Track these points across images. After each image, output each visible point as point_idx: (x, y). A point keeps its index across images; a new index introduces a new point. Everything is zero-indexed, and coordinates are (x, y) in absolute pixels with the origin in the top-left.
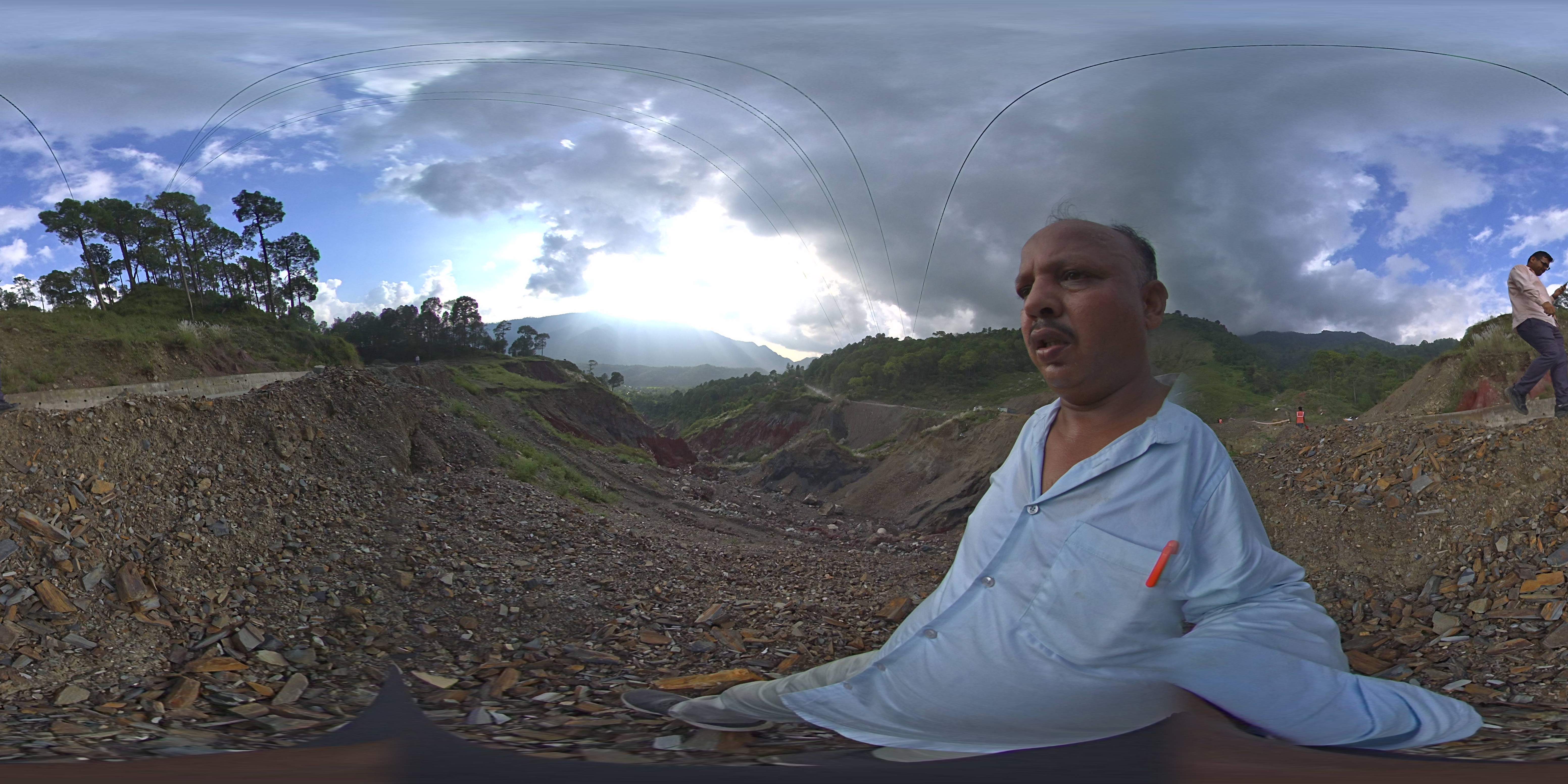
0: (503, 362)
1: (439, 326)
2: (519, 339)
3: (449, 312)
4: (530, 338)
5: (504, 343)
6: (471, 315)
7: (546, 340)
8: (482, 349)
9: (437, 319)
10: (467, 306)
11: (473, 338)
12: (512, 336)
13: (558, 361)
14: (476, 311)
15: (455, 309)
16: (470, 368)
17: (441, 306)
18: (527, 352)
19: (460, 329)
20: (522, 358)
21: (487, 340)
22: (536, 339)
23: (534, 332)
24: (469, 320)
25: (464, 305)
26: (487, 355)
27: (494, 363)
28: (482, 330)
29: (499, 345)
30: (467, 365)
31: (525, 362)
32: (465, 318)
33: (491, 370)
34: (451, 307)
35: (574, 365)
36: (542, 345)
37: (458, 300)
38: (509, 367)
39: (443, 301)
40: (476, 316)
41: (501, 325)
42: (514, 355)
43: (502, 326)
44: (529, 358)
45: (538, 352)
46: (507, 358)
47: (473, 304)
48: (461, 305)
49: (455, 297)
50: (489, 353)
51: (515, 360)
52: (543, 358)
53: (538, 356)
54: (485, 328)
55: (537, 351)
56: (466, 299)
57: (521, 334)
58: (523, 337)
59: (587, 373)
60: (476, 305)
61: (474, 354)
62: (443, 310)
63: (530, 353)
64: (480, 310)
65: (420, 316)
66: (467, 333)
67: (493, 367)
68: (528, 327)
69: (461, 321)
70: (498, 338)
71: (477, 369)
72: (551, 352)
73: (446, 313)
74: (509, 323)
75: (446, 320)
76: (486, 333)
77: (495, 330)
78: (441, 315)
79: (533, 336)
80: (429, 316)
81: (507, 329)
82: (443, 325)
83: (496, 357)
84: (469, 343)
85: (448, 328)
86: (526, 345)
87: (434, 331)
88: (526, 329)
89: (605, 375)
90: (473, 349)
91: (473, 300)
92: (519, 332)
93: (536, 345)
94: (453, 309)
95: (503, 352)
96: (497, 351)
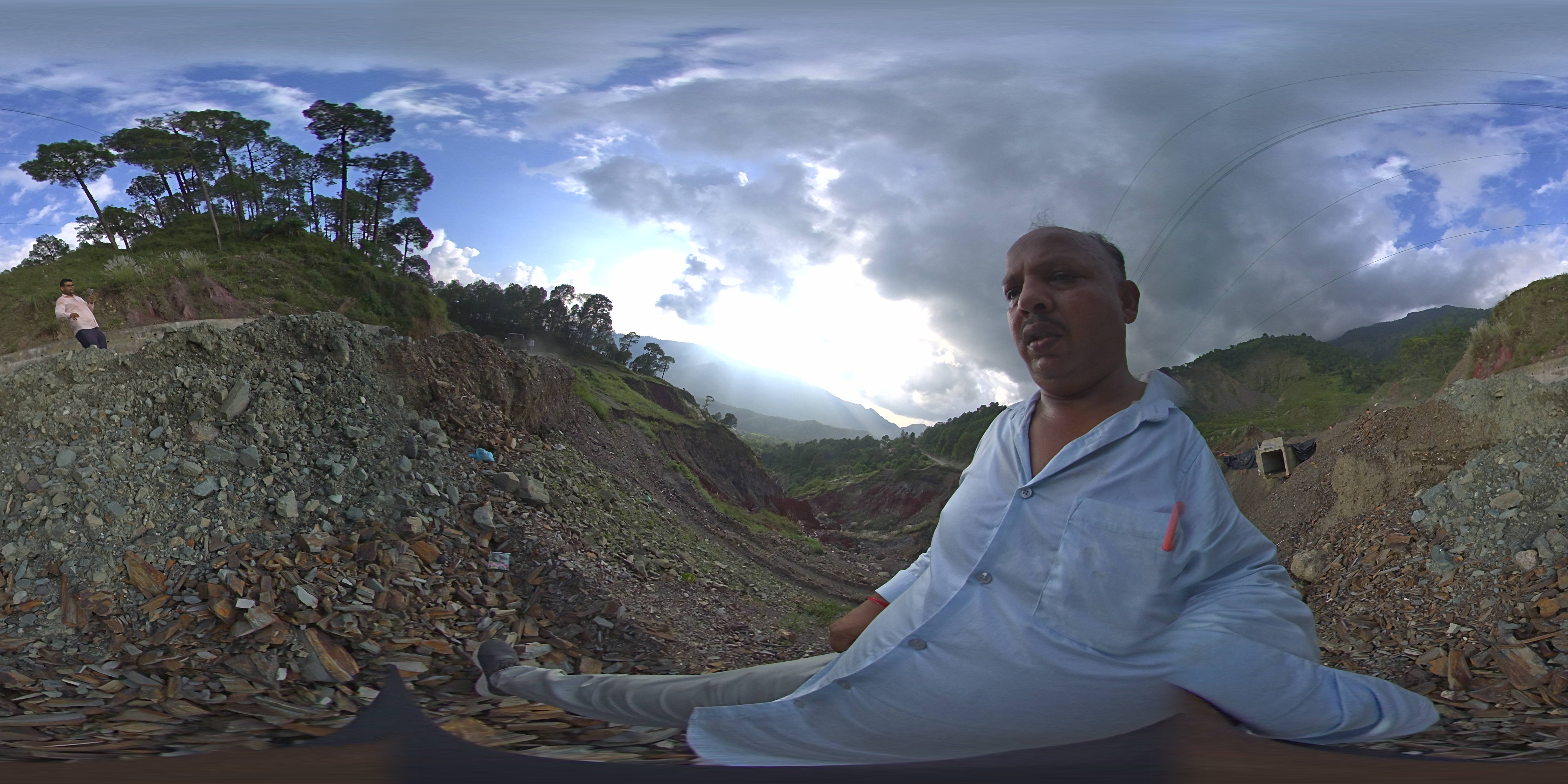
1: (564, 318)
2: (643, 356)
3: (581, 305)
4: (655, 357)
5: (629, 355)
7: (670, 364)
8: (604, 355)
9: (565, 310)
10: (600, 306)
11: (598, 341)
12: (637, 351)
13: (678, 389)
14: (608, 314)
15: (587, 305)
16: (589, 372)
17: (573, 297)
18: (649, 372)
19: (584, 328)
20: (641, 375)
21: (611, 348)
22: (660, 359)
23: (661, 352)
24: (599, 320)
25: (599, 303)
26: (610, 364)
27: (615, 374)
29: (623, 356)
30: (586, 368)
31: (647, 381)
34: (584, 300)
35: (692, 397)
36: (665, 368)
37: (593, 296)
38: (630, 382)
39: (577, 292)
40: (608, 320)
42: (634, 370)
43: (630, 338)
44: (651, 379)
45: (659, 374)
46: (627, 371)
47: (607, 305)
48: (594, 302)
49: (591, 292)
51: (637, 377)
52: (663, 381)
53: (658, 379)
54: (612, 334)
55: (658, 372)
56: (602, 297)
57: (646, 351)
59: (701, 408)
60: (611, 307)
61: (594, 358)
62: (575, 302)
63: (651, 373)
64: (613, 314)
65: (547, 301)
67: (614, 379)
68: (657, 345)
69: (589, 319)
70: (623, 349)
72: (672, 377)
73: (577, 306)
74: (638, 337)
75: (573, 314)
77: (621, 339)
79: (659, 356)
80: (557, 304)
81: (634, 342)
82: (569, 317)
83: (617, 368)
84: (590, 344)
85: (573, 323)
86: (649, 364)
87: (558, 322)
88: (654, 347)
89: (719, 415)
90: (595, 353)
91: (608, 301)
92: (645, 348)
93: (659, 367)
94: (585, 304)
95: (625, 364)
96: (619, 362)
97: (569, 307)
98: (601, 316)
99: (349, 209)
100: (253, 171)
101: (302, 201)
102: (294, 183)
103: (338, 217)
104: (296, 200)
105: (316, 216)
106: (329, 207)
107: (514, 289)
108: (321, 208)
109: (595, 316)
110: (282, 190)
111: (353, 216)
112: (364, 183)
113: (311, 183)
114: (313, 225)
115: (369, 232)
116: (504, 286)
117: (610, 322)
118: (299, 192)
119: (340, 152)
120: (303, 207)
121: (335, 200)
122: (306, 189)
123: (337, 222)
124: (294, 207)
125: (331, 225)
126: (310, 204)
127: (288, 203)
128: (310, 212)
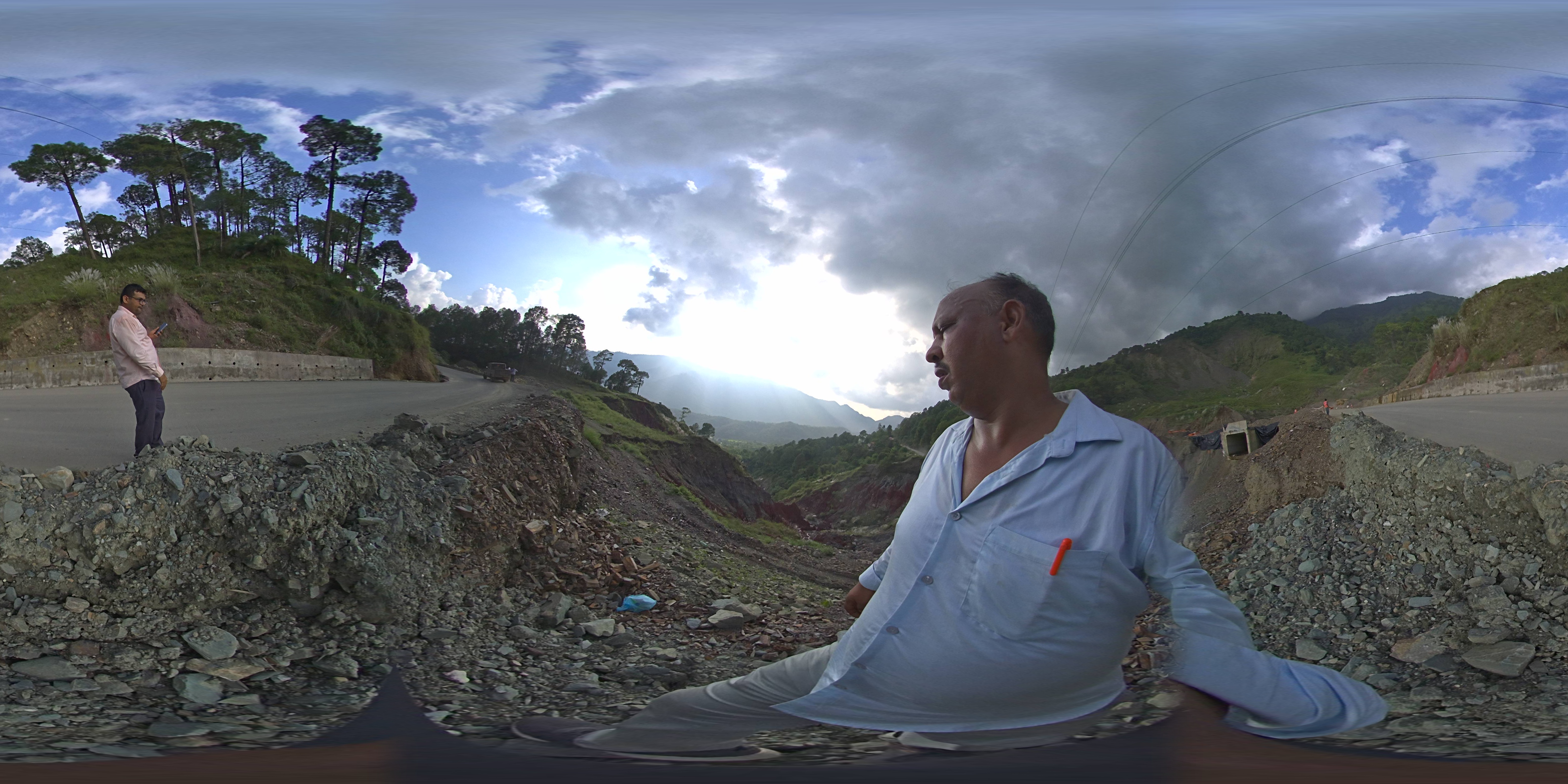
0: (598, 393)
2: (618, 373)
3: (554, 326)
4: (629, 373)
5: (603, 373)
7: (645, 379)
8: (580, 375)
9: (539, 331)
10: (573, 325)
11: (573, 361)
12: (611, 368)
13: (653, 403)
14: (581, 333)
15: (559, 326)
16: (567, 393)
17: (546, 318)
18: (624, 388)
19: (559, 348)
20: (618, 393)
22: (635, 375)
23: (634, 368)
24: (573, 340)
25: (571, 323)
26: (585, 383)
28: (584, 354)
29: (599, 374)
30: (563, 388)
31: (624, 399)
33: (587, 400)
34: (558, 321)
35: (669, 410)
36: (640, 383)
37: (565, 317)
39: (550, 313)
40: (581, 339)
41: (602, 354)
42: (610, 387)
43: (603, 356)
44: (627, 395)
45: (634, 390)
46: (603, 389)
47: (579, 325)
48: (567, 322)
49: (563, 312)
50: (587, 381)
51: (614, 395)
52: (640, 397)
53: (634, 395)
54: (586, 353)
55: (633, 388)
56: (573, 317)
57: (620, 369)
58: (622, 372)
59: (679, 420)
60: (583, 327)
61: (572, 379)
62: (548, 323)
63: (627, 389)
64: (586, 334)
65: (521, 324)
66: (567, 354)
68: (630, 361)
69: (563, 340)
70: (598, 367)
71: (575, 397)
72: (647, 391)
73: (550, 327)
74: (612, 354)
75: (547, 335)
76: (586, 359)
77: (596, 359)
79: (633, 372)
80: (531, 326)
81: (608, 359)
82: (543, 338)
83: (593, 388)
84: (565, 365)
85: (547, 344)
86: (623, 380)
87: (533, 344)
88: (627, 363)
89: (696, 425)
90: (571, 373)
91: (580, 320)
92: (619, 365)
93: (633, 382)
94: (558, 325)
95: (600, 382)
96: (594, 380)
97: (543, 329)
98: (575, 336)
99: (332, 231)
100: (243, 186)
101: (287, 220)
102: (280, 202)
103: (321, 238)
104: (282, 219)
105: (299, 237)
106: (312, 228)
107: (489, 313)
108: (305, 229)
109: (569, 337)
110: (269, 209)
111: (335, 238)
112: (348, 204)
113: (297, 203)
114: (295, 246)
115: (350, 255)
116: (478, 310)
117: (584, 341)
118: (285, 211)
119: (329, 169)
120: (287, 227)
121: (319, 221)
122: (292, 208)
123: (319, 244)
124: (279, 226)
125: (313, 246)
126: (294, 224)
127: (272, 222)
128: (294, 232)
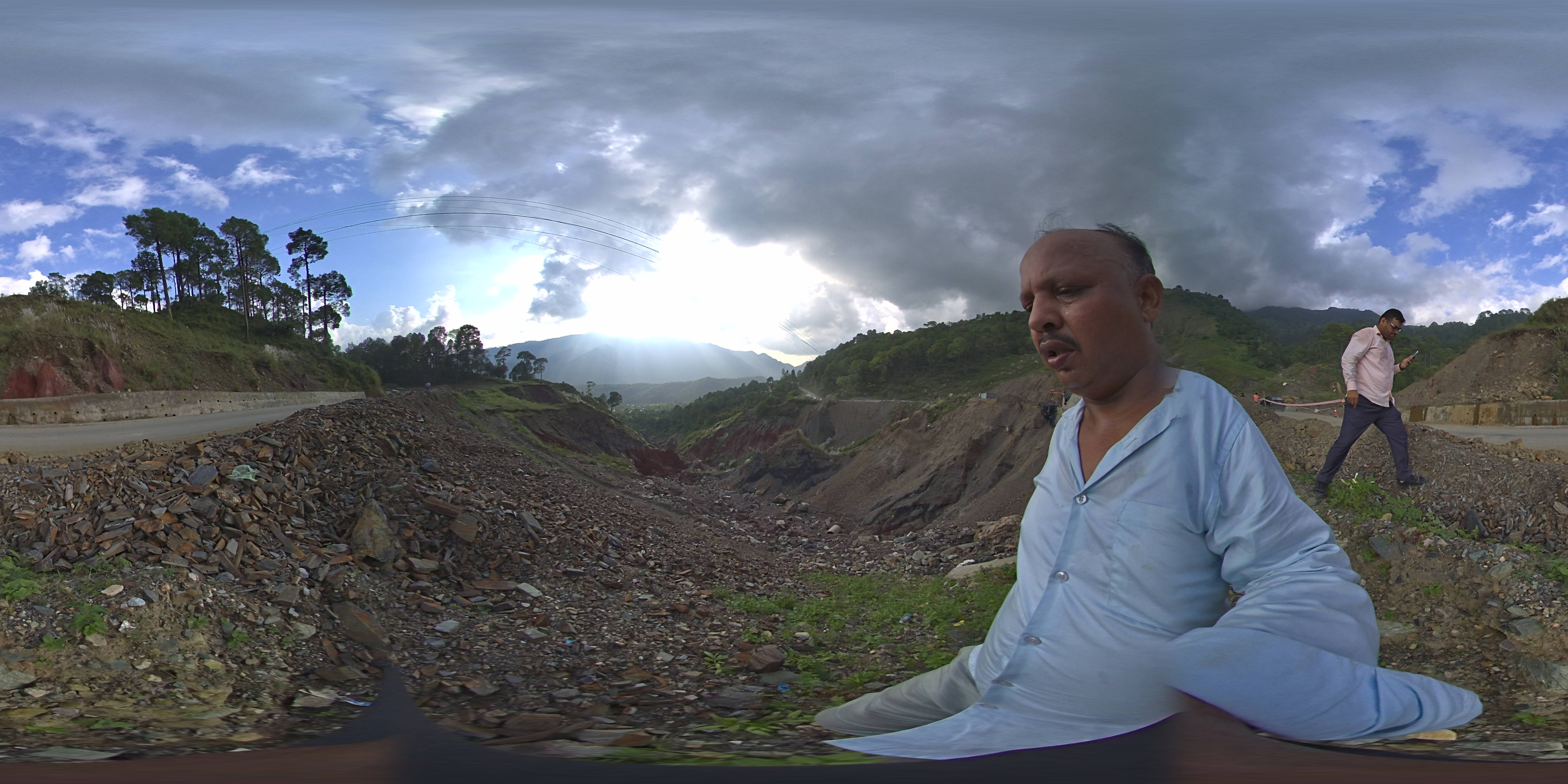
0: (503, 386)
1: (444, 353)
2: (518, 365)
3: (454, 340)
4: (529, 363)
6: (474, 342)
7: (545, 364)
8: (485, 375)
9: (443, 347)
10: (469, 334)
11: (476, 364)
12: (512, 362)
13: (556, 384)
14: (478, 339)
15: (459, 337)
17: (446, 335)
18: (526, 377)
19: (463, 356)
20: (521, 382)
21: (489, 366)
22: (535, 363)
23: (532, 357)
24: (472, 347)
25: (467, 333)
27: (495, 387)
28: (483, 356)
29: (500, 371)
30: (470, 390)
31: (524, 386)
32: (468, 345)
33: (491, 394)
34: (456, 334)
35: (572, 387)
36: (540, 369)
37: (462, 328)
38: (509, 391)
39: (449, 330)
40: (478, 344)
41: (501, 350)
42: (514, 379)
43: (503, 352)
46: (508, 382)
47: (475, 332)
48: (464, 333)
49: (458, 327)
50: (490, 378)
52: (542, 381)
53: (537, 380)
54: (486, 354)
55: (536, 375)
56: (469, 327)
57: (520, 360)
58: (522, 362)
59: (581, 394)
60: (478, 333)
61: (476, 379)
62: (448, 338)
63: (529, 377)
64: (482, 338)
65: (427, 344)
66: (470, 359)
67: (494, 391)
68: (527, 352)
69: (464, 348)
70: (499, 364)
71: (479, 394)
72: (549, 375)
73: (451, 341)
74: (509, 348)
75: (450, 348)
76: (487, 359)
77: (496, 356)
78: (446, 343)
80: (435, 344)
81: (508, 353)
82: (448, 352)
83: (497, 382)
84: (472, 369)
85: (453, 356)
86: (525, 370)
87: (440, 358)
88: (525, 354)
90: (478, 374)
91: (474, 328)
92: (518, 357)
93: (535, 370)
95: (504, 377)
96: (499, 377)
116: (389, 339)
117: (481, 345)
